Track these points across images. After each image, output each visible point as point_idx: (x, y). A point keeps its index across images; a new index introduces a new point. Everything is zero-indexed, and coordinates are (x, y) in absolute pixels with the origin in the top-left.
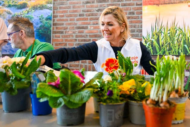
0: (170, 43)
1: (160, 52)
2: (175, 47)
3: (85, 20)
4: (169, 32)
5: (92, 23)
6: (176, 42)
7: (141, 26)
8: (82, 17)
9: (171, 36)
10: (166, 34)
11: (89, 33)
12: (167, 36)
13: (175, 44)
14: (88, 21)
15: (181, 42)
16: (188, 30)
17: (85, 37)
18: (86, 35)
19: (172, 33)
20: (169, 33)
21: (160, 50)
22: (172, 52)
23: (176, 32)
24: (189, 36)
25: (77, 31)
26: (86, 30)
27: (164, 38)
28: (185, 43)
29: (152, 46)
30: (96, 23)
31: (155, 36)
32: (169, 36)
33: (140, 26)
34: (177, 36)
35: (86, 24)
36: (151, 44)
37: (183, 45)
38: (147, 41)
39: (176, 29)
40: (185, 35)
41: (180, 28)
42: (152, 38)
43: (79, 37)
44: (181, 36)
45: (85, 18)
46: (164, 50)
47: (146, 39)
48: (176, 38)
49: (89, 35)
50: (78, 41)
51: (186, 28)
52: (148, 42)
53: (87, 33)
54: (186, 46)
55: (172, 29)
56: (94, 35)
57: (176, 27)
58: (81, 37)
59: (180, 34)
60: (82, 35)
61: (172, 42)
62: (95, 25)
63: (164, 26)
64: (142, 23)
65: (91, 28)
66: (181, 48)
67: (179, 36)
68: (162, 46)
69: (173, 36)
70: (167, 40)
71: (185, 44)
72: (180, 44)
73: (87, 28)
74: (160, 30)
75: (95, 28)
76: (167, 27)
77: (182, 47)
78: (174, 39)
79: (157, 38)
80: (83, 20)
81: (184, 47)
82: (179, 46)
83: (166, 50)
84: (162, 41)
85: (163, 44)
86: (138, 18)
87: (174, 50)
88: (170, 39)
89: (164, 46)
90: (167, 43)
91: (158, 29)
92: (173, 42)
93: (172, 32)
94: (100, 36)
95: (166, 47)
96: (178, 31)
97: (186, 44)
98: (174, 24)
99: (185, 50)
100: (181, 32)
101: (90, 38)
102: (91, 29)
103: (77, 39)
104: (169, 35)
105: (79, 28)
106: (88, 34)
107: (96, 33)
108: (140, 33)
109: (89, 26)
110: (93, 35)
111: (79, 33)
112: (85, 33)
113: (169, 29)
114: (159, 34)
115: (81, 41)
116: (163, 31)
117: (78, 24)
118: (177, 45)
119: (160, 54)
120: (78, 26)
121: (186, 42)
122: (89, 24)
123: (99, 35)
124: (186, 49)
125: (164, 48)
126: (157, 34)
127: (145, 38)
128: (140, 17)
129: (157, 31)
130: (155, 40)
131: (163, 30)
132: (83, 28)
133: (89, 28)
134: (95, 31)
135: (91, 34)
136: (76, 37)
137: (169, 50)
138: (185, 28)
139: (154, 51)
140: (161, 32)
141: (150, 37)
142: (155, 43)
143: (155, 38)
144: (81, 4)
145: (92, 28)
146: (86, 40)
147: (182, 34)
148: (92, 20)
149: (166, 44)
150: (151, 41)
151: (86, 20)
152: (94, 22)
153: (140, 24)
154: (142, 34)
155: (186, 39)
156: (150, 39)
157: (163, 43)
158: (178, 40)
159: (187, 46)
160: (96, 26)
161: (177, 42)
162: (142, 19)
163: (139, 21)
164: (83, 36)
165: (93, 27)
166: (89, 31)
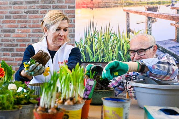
0: (104, 49)
1: (93, 58)
2: (109, 54)
3: (12, 23)
4: (103, 37)
5: (20, 27)
6: (110, 48)
7: (74, 30)
8: (9, 19)
9: (105, 42)
10: (99, 39)
11: (17, 37)
12: (101, 42)
13: (109, 51)
14: (16, 24)
15: (115, 48)
16: (123, 35)
17: (12, 42)
18: (13, 39)
19: (106, 39)
20: (104, 39)
21: (93, 57)
22: (106, 59)
23: (110, 38)
24: (123, 43)
25: (2, 35)
26: (13, 33)
27: (98, 44)
28: (119, 49)
29: (85, 53)
30: (24, 27)
31: (89, 41)
32: (103, 42)
33: (72, 30)
34: (111, 42)
35: (14, 27)
36: (84, 50)
37: (117, 52)
38: (80, 46)
39: (110, 35)
40: (119, 41)
41: (114, 34)
42: (85, 44)
43: (5, 42)
44: (115, 42)
45: (12, 20)
46: (98, 57)
47: (78, 45)
48: (110, 45)
49: (17, 40)
50: (3, 45)
51: (121, 33)
52: (81, 48)
53: (14, 37)
54: (120, 52)
55: (107, 34)
56: (22, 39)
57: (110, 32)
58: (7, 42)
59: (114, 40)
60: (8, 39)
61: (106, 49)
62: (23, 29)
63: (98, 31)
64: (74, 27)
65: (18, 31)
66: (115, 55)
67: (113, 43)
68: (96, 52)
69: (107, 42)
70: (101, 46)
71: (119, 51)
72: (114, 50)
73: (14, 31)
74: (94, 36)
75: (23, 32)
76: (101, 32)
77: (116, 53)
78: (108, 45)
79: (91, 44)
80: (10, 23)
81: (119, 54)
82: (113, 53)
83: (99, 56)
84: (96, 47)
85: (97, 51)
86: (71, 21)
87: (108, 57)
88: (104, 45)
89: (97, 53)
90: (101, 49)
91: (91, 34)
92: (108, 48)
93: (106, 37)
94: (28, 41)
95: (100, 54)
96: (112, 37)
97: (121, 51)
98: (109, 29)
99: (119, 57)
100: (115, 37)
101: (17, 43)
102: (18, 33)
103: (3, 43)
104: (103, 40)
105: (5, 31)
106: (15, 39)
107: (24, 37)
108: (72, 38)
109: (16, 29)
110: (20, 39)
111: (5, 36)
112: (12, 37)
113: (103, 35)
114: (93, 39)
115: (7, 46)
116: (97, 37)
117: (4, 27)
118: (111, 52)
119: (93, 61)
120: (4, 29)
121: (121, 49)
122: (16, 27)
123: (27, 39)
124: (121, 55)
125: (98, 55)
126: (90, 40)
127: (77, 43)
128: (72, 21)
129: (90, 36)
130: (88, 46)
131: (97, 35)
132: (9, 31)
133: (16, 31)
134: (23, 35)
135: (18, 38)
136: (1, 42)
137: (102, 57)
138: (119, 33)
139: (87, 58)
140: (95, 38)
141: (83, 42)
142: (88, 49)
143: (88, 44)
144: (8, 5)
145: (20, 32)
146: (13, 45)
147: (116, 40)
148: (20, 23)
149: (99, 50)
150: (84, 47)
151: (14, 23)
152: (23, 25)
153: (72, 29)
154: (74, 39)
155: (121, 46)
156: (83, 45)
157: (97, 49)
158: (112, 46)
159: (122, 53)
160: (25, 30)
161: (112, 48)
162: (75, 23)
163: (72, 25)
164: (10, 41)
165: (21, 30)
166: (16, 35)
